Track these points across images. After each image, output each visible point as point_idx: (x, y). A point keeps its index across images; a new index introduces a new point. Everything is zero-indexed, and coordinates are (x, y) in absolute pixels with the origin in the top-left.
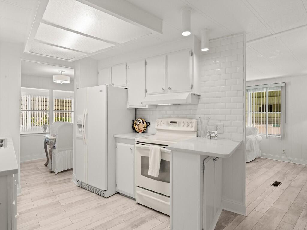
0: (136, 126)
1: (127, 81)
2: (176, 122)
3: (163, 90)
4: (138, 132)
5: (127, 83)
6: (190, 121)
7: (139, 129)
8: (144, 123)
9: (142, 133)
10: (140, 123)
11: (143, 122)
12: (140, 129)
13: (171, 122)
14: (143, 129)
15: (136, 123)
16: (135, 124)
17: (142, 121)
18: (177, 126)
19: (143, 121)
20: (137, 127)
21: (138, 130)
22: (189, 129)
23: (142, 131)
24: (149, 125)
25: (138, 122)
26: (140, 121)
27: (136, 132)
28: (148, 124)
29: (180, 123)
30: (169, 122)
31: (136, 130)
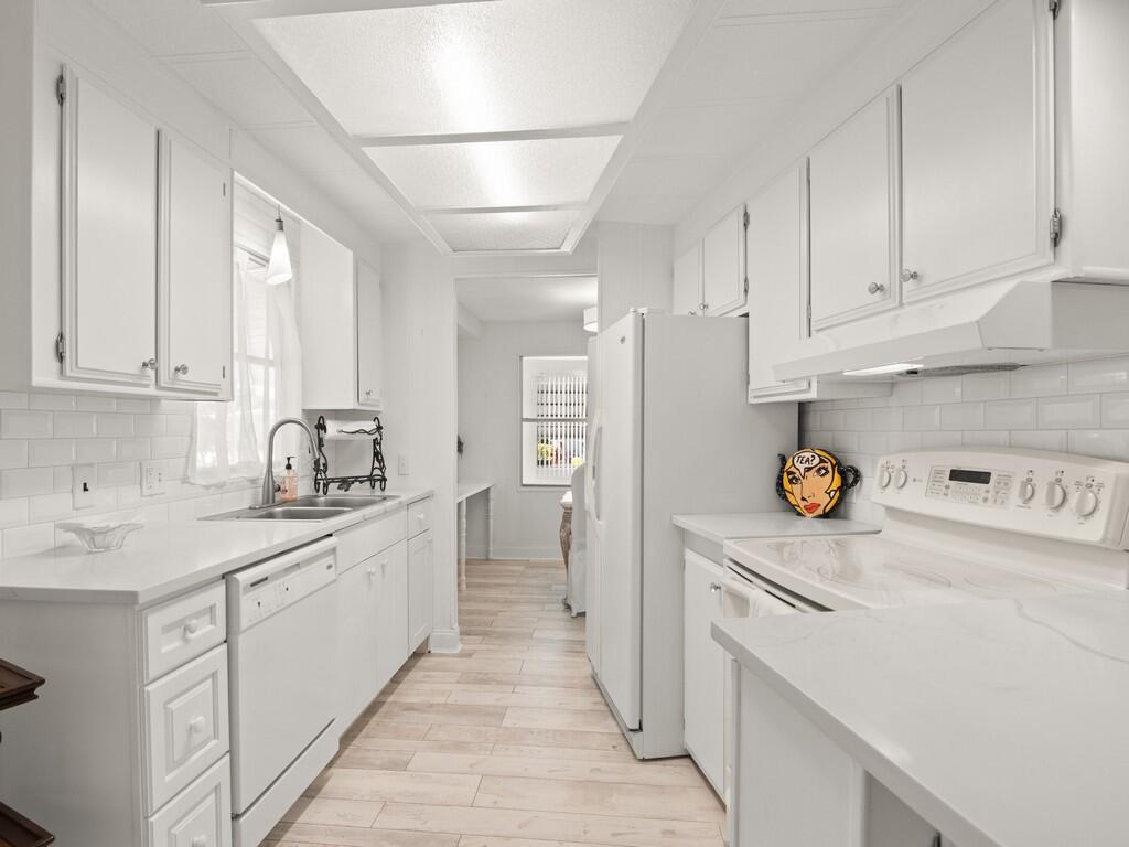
0: (790, 481)
1: (746, 280)
2: (981, 477)
3: (873, 293)
4: (799, 514)
5: (746, 291)
6: (1074, 471)
7: (803, 499)
8: (827, 472)
9: (820, 517)
10: (809, 469)
11: (826, 469)
12: (811, 501)
13: (956, 475)
14: (824, 501)
15: (792, 469)
16: (789, 473)
17: (817, 460)
18: (985, 500)
19: (822, 461)
20: (796, 488)
21: (802, 504)
22: (1065, 526)
23: (820, 511)
24: (856, 481)
25: (802, 467)
26: (808, 460)
27: (793, 509)
28: (849, 478)
29: (1006, 480)
30: (941, 472)
31: (794, 502)
